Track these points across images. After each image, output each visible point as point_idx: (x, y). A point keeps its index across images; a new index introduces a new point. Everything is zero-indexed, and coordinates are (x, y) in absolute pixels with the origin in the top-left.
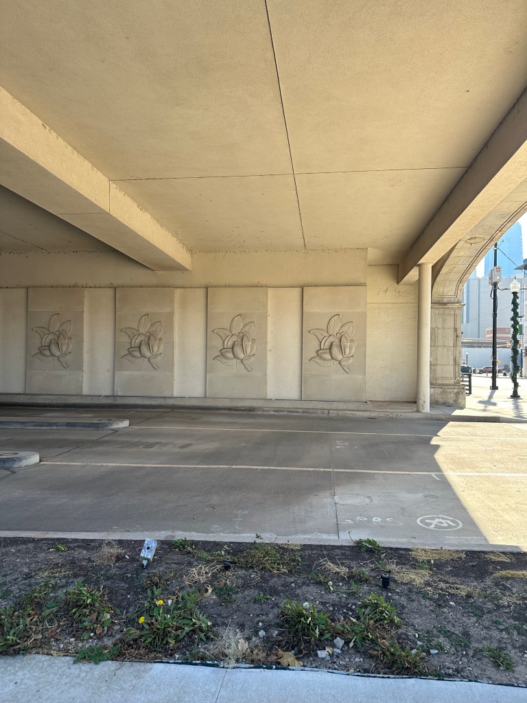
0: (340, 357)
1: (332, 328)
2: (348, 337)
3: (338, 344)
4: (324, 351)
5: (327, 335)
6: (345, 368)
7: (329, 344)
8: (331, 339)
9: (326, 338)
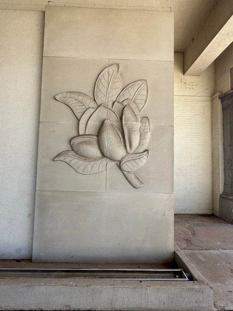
0: (119, 152)
1: (104, 90)
2: (136, 111)
3: (116, 124)
4: (87, 139)
5: (92, 104)
6: (132, 177)
7: (97, 124)
8: (102, 113)
9: (92, 111)
